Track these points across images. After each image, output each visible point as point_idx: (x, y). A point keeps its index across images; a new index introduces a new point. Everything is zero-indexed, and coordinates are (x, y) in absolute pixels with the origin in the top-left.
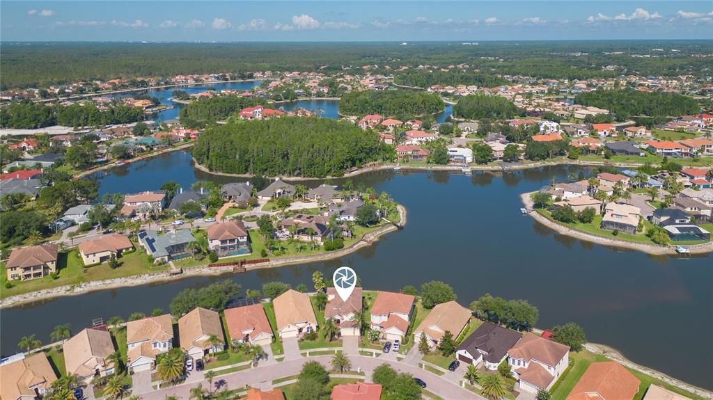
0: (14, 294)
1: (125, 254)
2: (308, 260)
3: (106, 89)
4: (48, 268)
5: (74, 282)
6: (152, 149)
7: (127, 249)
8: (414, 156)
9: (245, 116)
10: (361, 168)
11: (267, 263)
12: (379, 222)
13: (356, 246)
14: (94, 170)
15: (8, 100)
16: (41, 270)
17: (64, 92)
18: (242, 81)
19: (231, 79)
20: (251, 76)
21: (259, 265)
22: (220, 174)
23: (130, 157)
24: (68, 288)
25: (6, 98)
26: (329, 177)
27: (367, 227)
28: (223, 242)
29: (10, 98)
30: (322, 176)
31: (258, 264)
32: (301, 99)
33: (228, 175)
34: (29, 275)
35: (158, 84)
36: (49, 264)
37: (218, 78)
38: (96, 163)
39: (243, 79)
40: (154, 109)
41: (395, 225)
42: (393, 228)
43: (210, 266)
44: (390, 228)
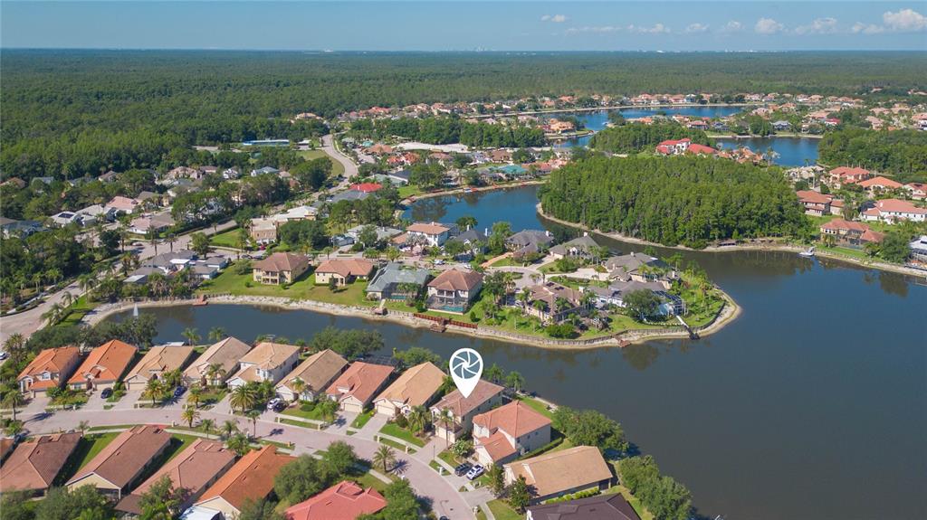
0: (250, 294)
1: (359, 281)
2: (520, 340)
3: (549, 107)
4: (284, 277)
5: (296, 297)
6: (513, 179)
7: (361, 276)
8: (852, 241)
9: (660, 151)
10: (743, 242)
11: (472, 330)
12: (665, 321)
13: (600, 342)
14: (438, 194)
15: (447, 113)
16: (277, 278)
17: (501, 108)
18: (726, 105)
19: (711, 102)
20: (741, 99)
21: (464, 330)
22: (552, 218)
23: (484, 184)
24: (288, 300)
25: (446, 111)
26: (681, 247)
27: (641, 322)
28: (441, 292)
29: (449, 111)
30: (670, 243)
31: (462, 328)
32: (780, 134)
33: (559, 221)
34: (268, 280)
35: (611, 104)
36: (286, 273)
37: (692, 100)
38: (443, 187)
39: (727, 103)
40: (571, 134)
41: (689, 330)
42: (685, 334)
43: (415, 315)
44: (678, 333)
